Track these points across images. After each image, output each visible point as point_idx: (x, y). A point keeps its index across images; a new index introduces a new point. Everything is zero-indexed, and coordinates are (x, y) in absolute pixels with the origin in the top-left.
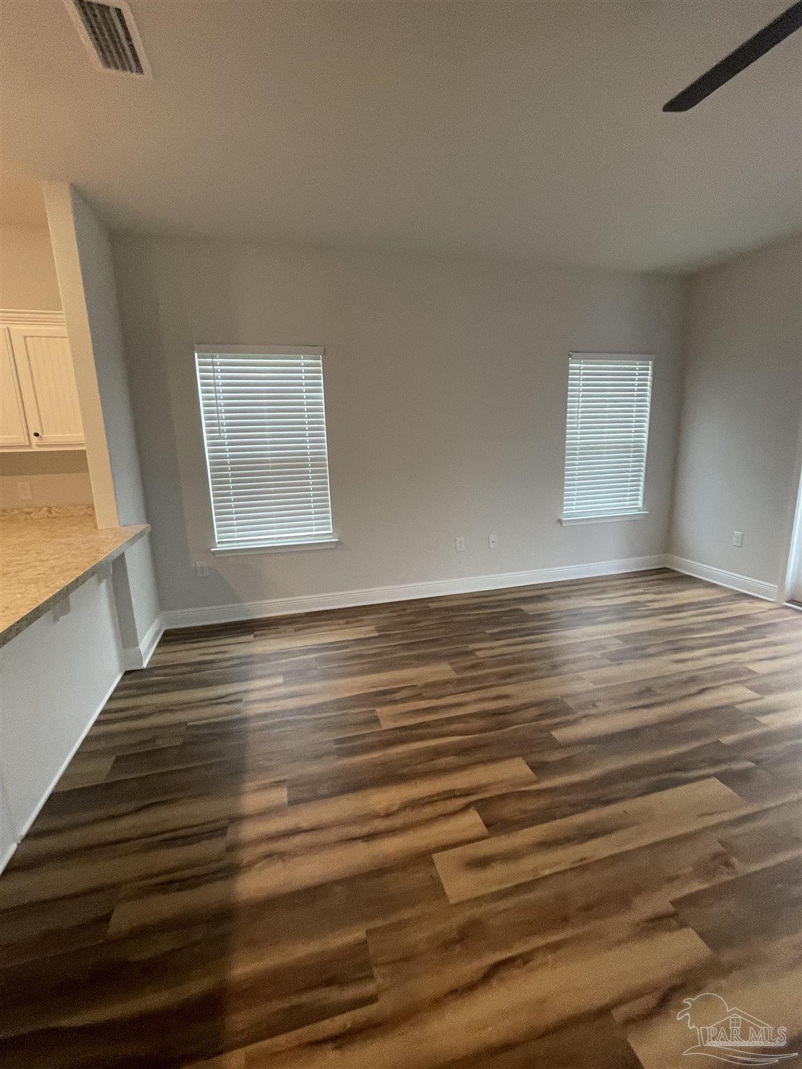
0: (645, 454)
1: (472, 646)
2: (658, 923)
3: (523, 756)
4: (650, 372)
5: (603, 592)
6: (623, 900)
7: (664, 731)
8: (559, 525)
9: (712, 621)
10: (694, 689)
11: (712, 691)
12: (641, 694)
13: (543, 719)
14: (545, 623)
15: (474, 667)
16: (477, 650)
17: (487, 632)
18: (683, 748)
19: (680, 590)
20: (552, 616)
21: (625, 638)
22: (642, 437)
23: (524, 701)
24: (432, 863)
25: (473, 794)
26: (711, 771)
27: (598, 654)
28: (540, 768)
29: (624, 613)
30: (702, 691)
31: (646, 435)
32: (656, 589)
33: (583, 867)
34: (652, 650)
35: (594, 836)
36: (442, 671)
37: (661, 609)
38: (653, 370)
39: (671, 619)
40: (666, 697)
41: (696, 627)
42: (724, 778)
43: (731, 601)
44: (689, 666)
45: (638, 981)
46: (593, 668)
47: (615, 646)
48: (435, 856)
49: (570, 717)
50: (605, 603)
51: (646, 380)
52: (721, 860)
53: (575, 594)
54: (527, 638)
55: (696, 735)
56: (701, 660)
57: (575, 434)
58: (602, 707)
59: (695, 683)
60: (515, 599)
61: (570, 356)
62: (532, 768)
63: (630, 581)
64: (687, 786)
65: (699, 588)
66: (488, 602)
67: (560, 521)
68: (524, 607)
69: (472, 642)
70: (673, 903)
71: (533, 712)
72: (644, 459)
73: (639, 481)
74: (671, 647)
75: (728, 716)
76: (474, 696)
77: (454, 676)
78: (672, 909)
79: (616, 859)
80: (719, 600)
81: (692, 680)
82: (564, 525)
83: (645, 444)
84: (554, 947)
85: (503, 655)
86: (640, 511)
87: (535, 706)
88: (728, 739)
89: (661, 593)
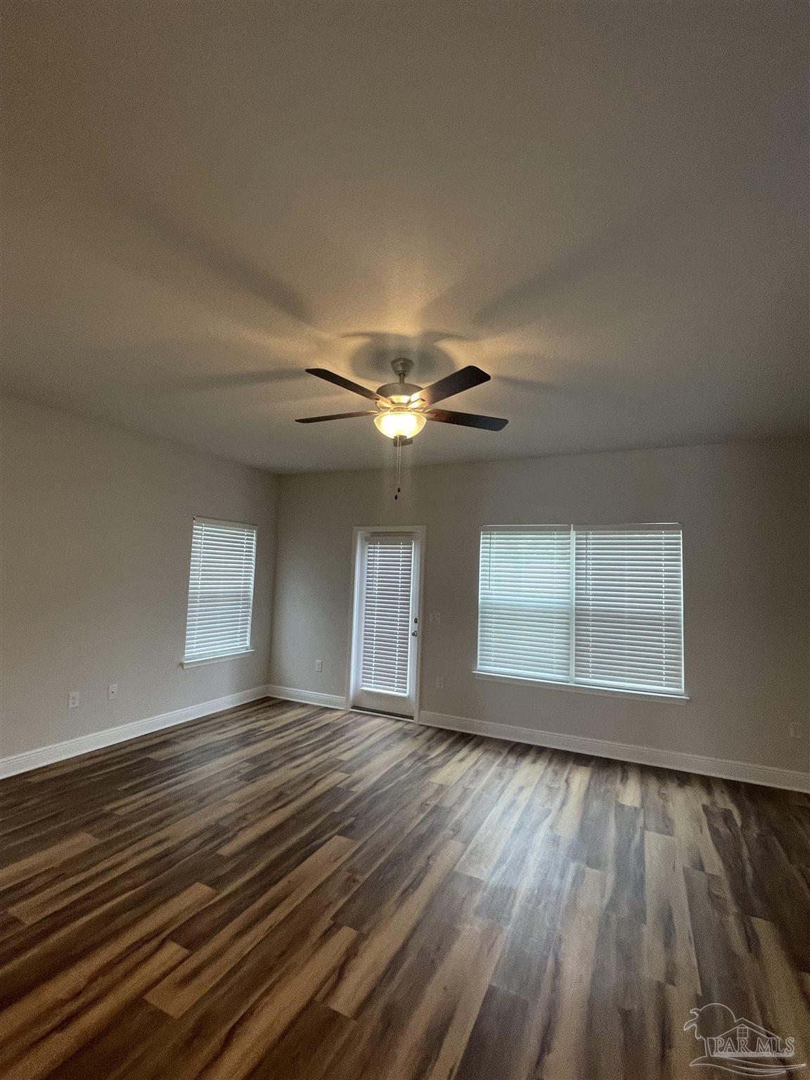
0: (251, 602)
1: (108, 808)
2: (327, 934)
3: (199, 880)
4: (254, 538)
5: (223, 726)
6: (304, 935)
7: (299, 818)
8: (180, 668)
9: (311, 732)
10: (310, 784)
11: (322, 781)
12: (276, 799)
13: (206, 845)
14: (178, 765)
15: (118, 826)
16: (116, 809)
17: (119, 789)
18: (313, 826)
19: (283, 713)
20: (182, 758)
21: (253, 760)
22: (249, 588)
23: (182, 838)
24: (147, 1003)
25: (164, 931)
26: (333, 832)
27: (235, 779)
28: (216, 883)
29: (245, 740)
30: (315, 784)
31: (252, 586)
32: (265, 715)
33: (272, 931)
34: (275, 764)
35: (273, 909)
36: (83, 841)
37: (272, 731)
38: (257, 537)
39: (283, 737)
40: (294, 795)
41: (300, 739)
42: (342, 833)
43: (318, 714)
44: (304, 768)
45: (323, 974)
46: (234, 791)
47: (246, 768)
48: (148, 997)
49: (230, 835)
50: (229, 735)
51: (252, 544)
52: (352, 880)
53: (199, 732)
54: (165, 783)
55: (318, 815)
56: (309, 762)
57: (198, 584)
58: (251, 818)
59: (310, 778)
60: (139, 750)
61: (194, 519)
62: (210, 886)
63: (243, 712)
64: (323, 848)
65: (294, 709)
66: (109, 759)
67: (182, 665)
68: (152, 756)
69: (108, 803)
70: (332, 919)
71: (196, 842)
72: (251, 606)
73: (247, 624)
74: (286, 759)
75: (334, 793)
76: (128, 852)
77: (97, 842)
78: (332, 922)
79: (292, 914)
80: (310, 716)
81: (308, 777)
82: (185, 668)
83: (252, 594)
84: (268, 992)
85: (146, 805)
86: (247, 649)
87: (195, 837)
88: (338, 809)
89: (270, 718)
